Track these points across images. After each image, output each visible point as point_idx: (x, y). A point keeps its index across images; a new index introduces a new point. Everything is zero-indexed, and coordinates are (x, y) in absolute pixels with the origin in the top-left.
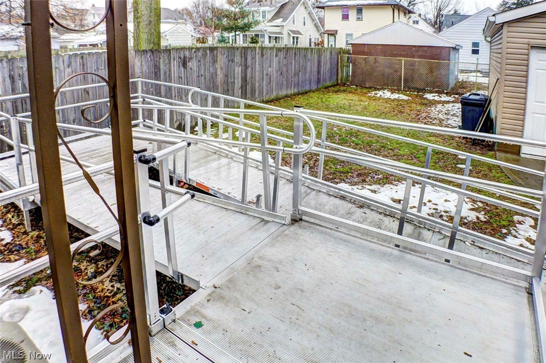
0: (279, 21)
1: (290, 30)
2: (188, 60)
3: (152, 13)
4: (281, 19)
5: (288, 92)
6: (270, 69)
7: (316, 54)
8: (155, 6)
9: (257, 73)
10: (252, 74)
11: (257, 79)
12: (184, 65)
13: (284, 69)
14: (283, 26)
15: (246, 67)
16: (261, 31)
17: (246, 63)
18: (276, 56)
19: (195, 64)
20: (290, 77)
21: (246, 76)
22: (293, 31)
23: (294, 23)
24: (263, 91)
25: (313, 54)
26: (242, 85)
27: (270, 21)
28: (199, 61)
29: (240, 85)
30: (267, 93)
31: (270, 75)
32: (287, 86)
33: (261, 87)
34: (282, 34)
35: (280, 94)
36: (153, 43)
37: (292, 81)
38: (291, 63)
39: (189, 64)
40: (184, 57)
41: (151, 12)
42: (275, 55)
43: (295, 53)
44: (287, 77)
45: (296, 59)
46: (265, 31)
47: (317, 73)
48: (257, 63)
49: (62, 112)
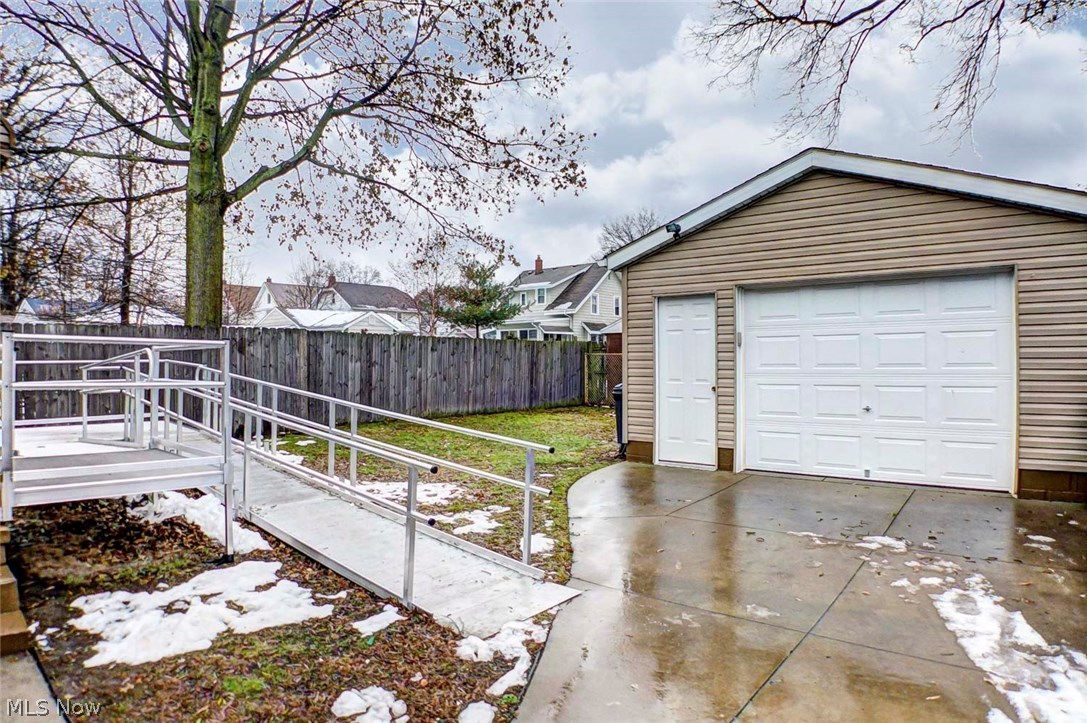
0: (564, 308)
1: (586, 323)
2: (247, 343)
3: (208, 281)
4: (570, 304)
5: (461, 409)
6: (419, 370)
7: (523, 351)
8: (212, 272)
9: (392, 375)
10: (382, 374)
11: (392, 383)
12: (242, 350)
13: (452, 372)
14: (572, 315)
15: (370, 364)
16: (529, 325)
17: (371, 357)
18: (432, 349)
19: (259, 350)
20: (465, 384)
21: (371, 376)
22: (594, 324)
23: (595, 311)
24: (404, 401)
25: (517, 351)
26: (361, 390)
27: (551, 307)
28: (267, 346)
29: (357, 390)
30: (414, 407)
31: (420, 379)
32: (458, 399)
33: (401, 397)
34: (571, 331)
35: (443, 410)
36: (207, 320)
37: (470, 392)
38: (468, 363)
39: (250, 349)
40: (242, 339)
41: (205, 279)
42: (430, 348)
43: (475, 348)
44: (459, 386)
45: (479, 357)
46: (537, 324)
47: (528, 383)
48: (392, 360)
49: (114, 398)
